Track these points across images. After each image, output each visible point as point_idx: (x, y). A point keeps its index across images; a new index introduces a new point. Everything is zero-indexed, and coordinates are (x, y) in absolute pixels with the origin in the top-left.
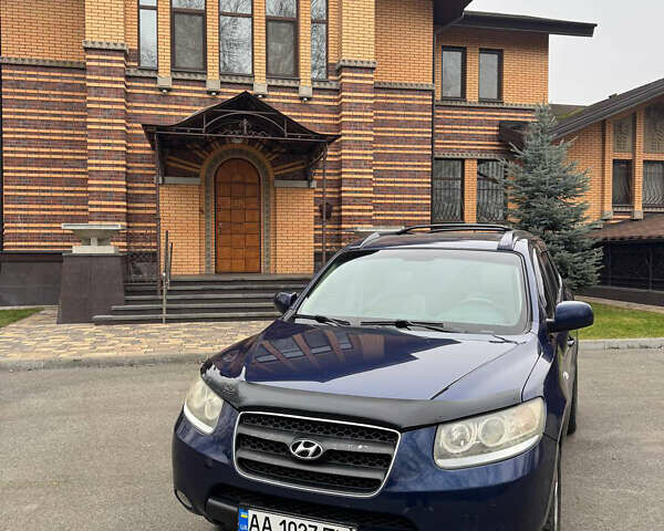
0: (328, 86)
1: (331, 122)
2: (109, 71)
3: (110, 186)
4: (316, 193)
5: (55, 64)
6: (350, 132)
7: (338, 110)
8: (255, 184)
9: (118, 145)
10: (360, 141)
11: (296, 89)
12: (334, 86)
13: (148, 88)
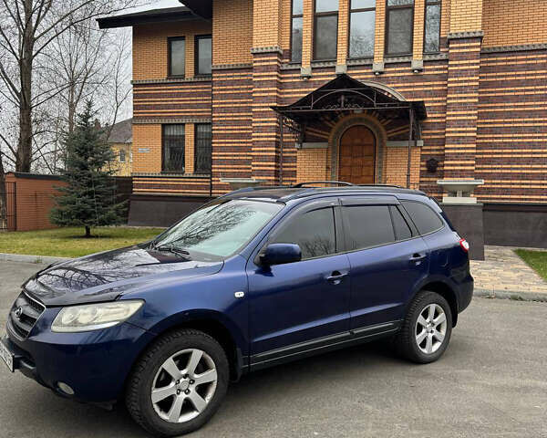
0: (438, 57)
1: (440, 88)
2: (268, 68)
3: (265, 151)
4: (422, 150)
5: (243, 67)
6: (455, 96)
7: (444, 78)
8: (371, 145)
9: (271, 122)
10: (465, 103)
11: (409, 64)
12: (444, 57)
13: (295, 78)
